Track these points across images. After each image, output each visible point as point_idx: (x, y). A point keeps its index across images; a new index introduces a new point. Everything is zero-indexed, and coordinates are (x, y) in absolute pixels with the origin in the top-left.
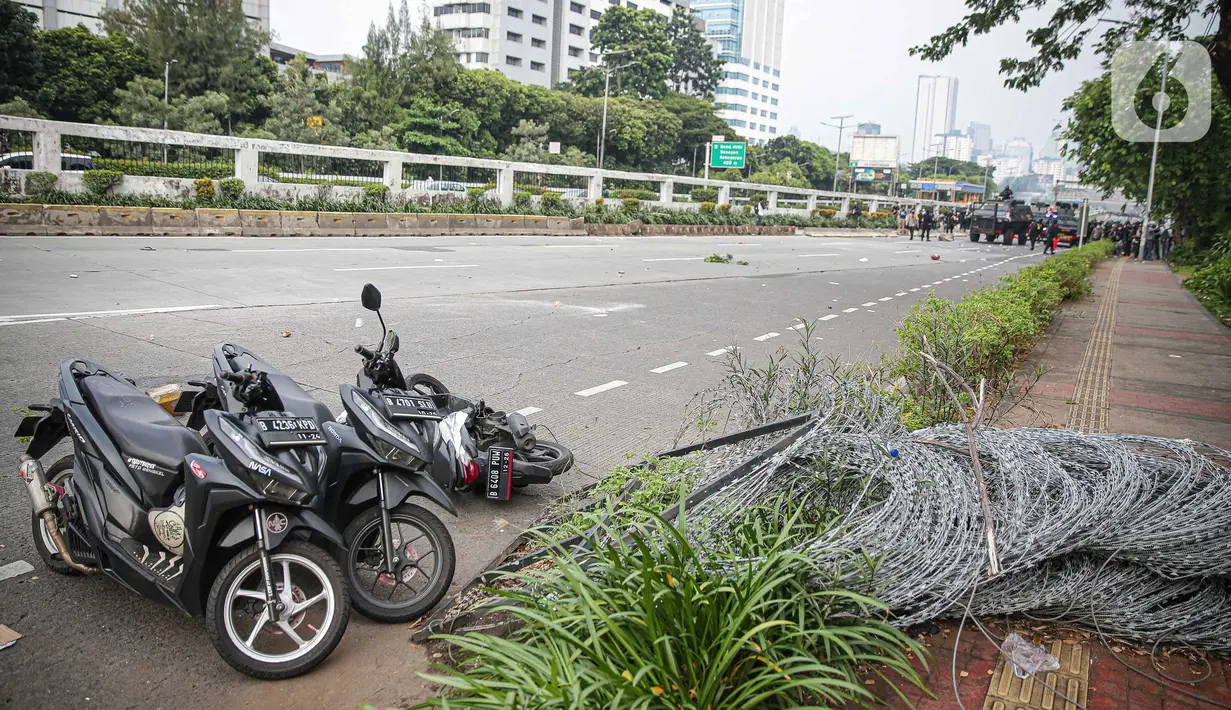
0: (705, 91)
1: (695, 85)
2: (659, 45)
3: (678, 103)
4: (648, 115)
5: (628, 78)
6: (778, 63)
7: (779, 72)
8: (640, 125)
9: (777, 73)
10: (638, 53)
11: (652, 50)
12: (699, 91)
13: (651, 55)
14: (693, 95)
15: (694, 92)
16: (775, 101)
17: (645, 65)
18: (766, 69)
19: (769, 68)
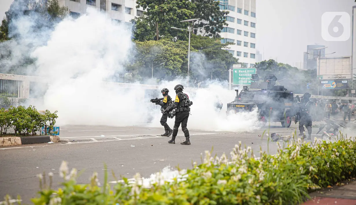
0: (214, 33)
1: (207, 29)
2: (184, 3)
3: (200, 42)
4: (182, 52)
5: (165, 27)
6: (254, 7)
7: (255, 14)
8: (179, 59)
9: (254, 15)
10: (171, 10)
11: (180, 8)
12: (209, 33)
13: (179, 11)
14: (207, 36)
15: (206, 34)
16: (253, 35)
17: (175, 18)
18: (246, 12)
19: (248, 11)
